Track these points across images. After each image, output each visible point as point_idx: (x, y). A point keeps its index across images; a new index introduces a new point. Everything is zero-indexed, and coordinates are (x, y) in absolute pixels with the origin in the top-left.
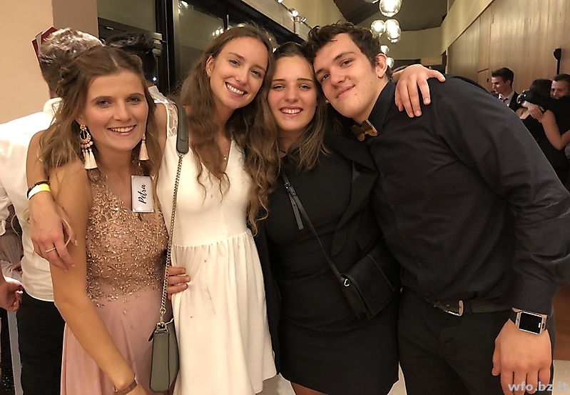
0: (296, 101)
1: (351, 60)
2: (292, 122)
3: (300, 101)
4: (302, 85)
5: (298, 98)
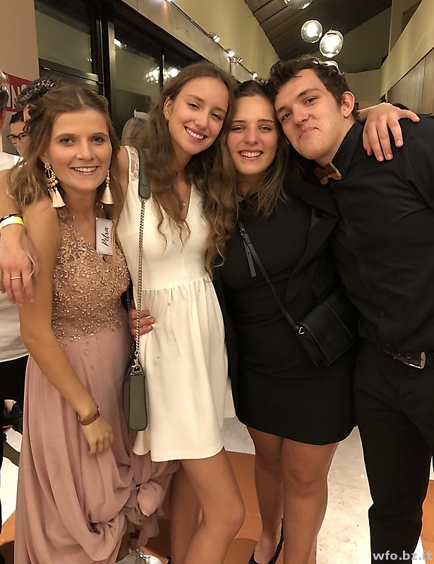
0: (256, 143)
1: (316, 98)
2: (251, 166)
3: (260, 144)
4: (263, 126)
5: (258, 140)
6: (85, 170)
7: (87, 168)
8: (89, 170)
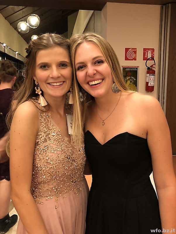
6: (55, 84)
7: (57, 83)
8: (58, 84)
